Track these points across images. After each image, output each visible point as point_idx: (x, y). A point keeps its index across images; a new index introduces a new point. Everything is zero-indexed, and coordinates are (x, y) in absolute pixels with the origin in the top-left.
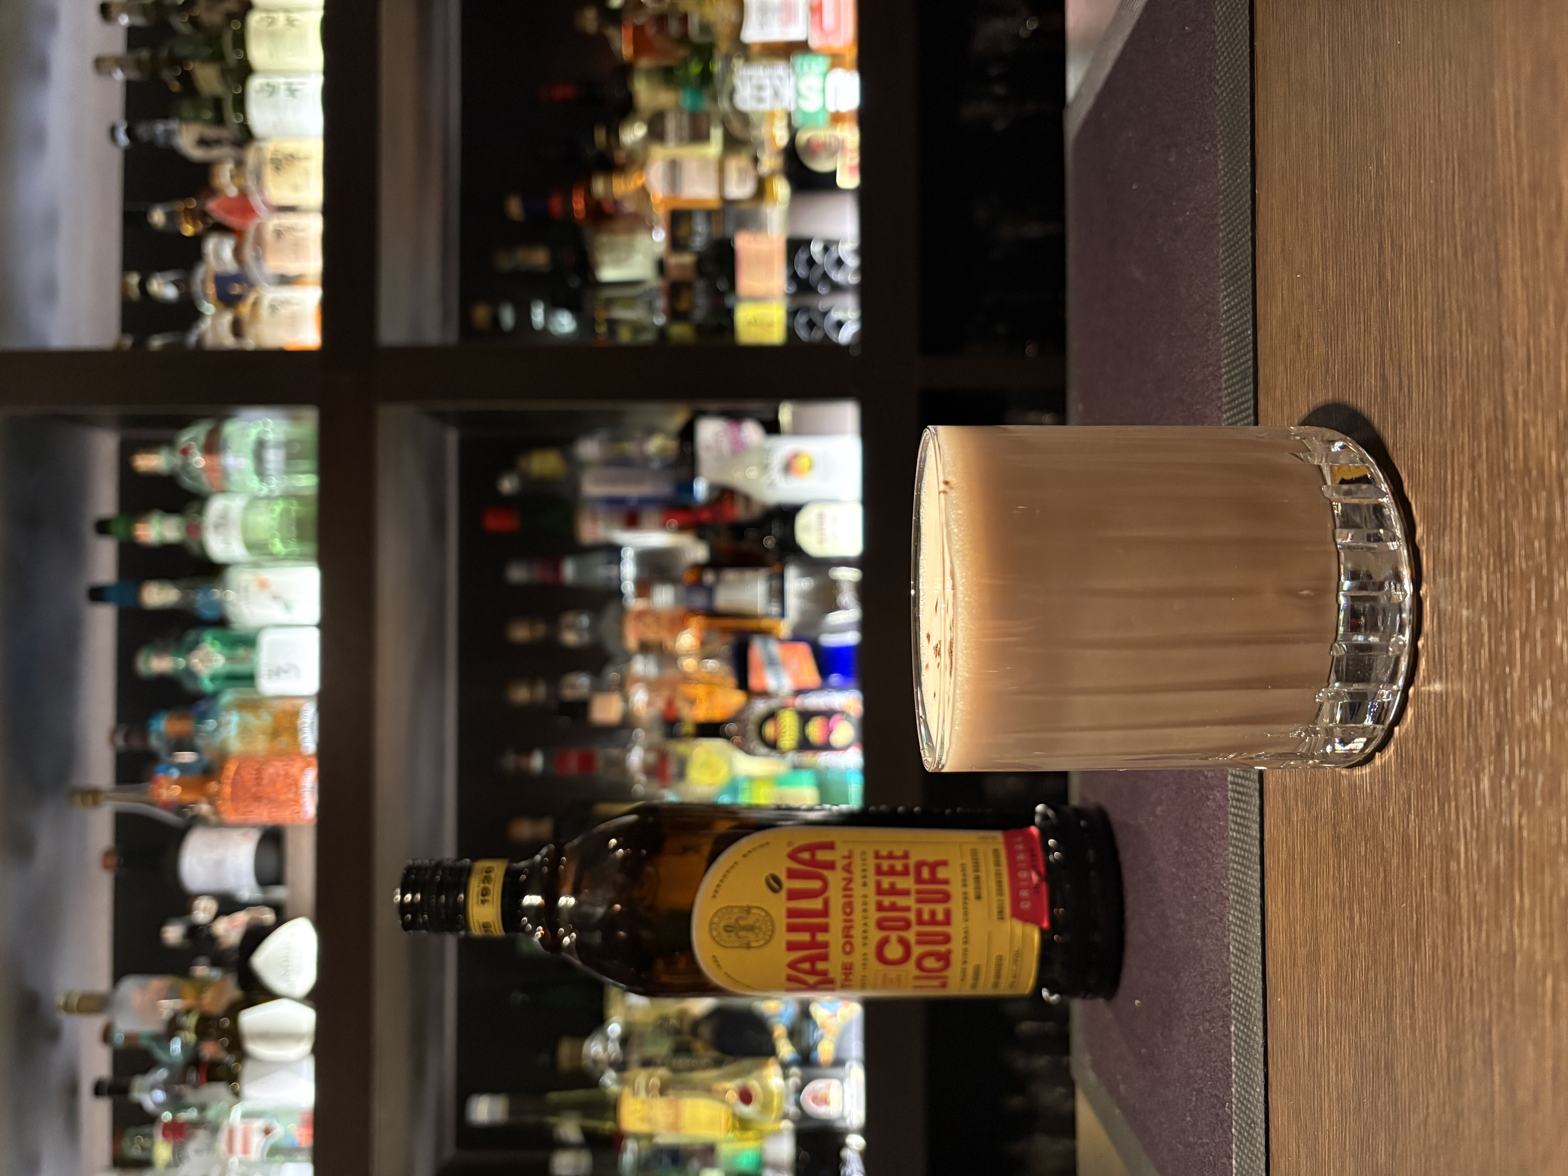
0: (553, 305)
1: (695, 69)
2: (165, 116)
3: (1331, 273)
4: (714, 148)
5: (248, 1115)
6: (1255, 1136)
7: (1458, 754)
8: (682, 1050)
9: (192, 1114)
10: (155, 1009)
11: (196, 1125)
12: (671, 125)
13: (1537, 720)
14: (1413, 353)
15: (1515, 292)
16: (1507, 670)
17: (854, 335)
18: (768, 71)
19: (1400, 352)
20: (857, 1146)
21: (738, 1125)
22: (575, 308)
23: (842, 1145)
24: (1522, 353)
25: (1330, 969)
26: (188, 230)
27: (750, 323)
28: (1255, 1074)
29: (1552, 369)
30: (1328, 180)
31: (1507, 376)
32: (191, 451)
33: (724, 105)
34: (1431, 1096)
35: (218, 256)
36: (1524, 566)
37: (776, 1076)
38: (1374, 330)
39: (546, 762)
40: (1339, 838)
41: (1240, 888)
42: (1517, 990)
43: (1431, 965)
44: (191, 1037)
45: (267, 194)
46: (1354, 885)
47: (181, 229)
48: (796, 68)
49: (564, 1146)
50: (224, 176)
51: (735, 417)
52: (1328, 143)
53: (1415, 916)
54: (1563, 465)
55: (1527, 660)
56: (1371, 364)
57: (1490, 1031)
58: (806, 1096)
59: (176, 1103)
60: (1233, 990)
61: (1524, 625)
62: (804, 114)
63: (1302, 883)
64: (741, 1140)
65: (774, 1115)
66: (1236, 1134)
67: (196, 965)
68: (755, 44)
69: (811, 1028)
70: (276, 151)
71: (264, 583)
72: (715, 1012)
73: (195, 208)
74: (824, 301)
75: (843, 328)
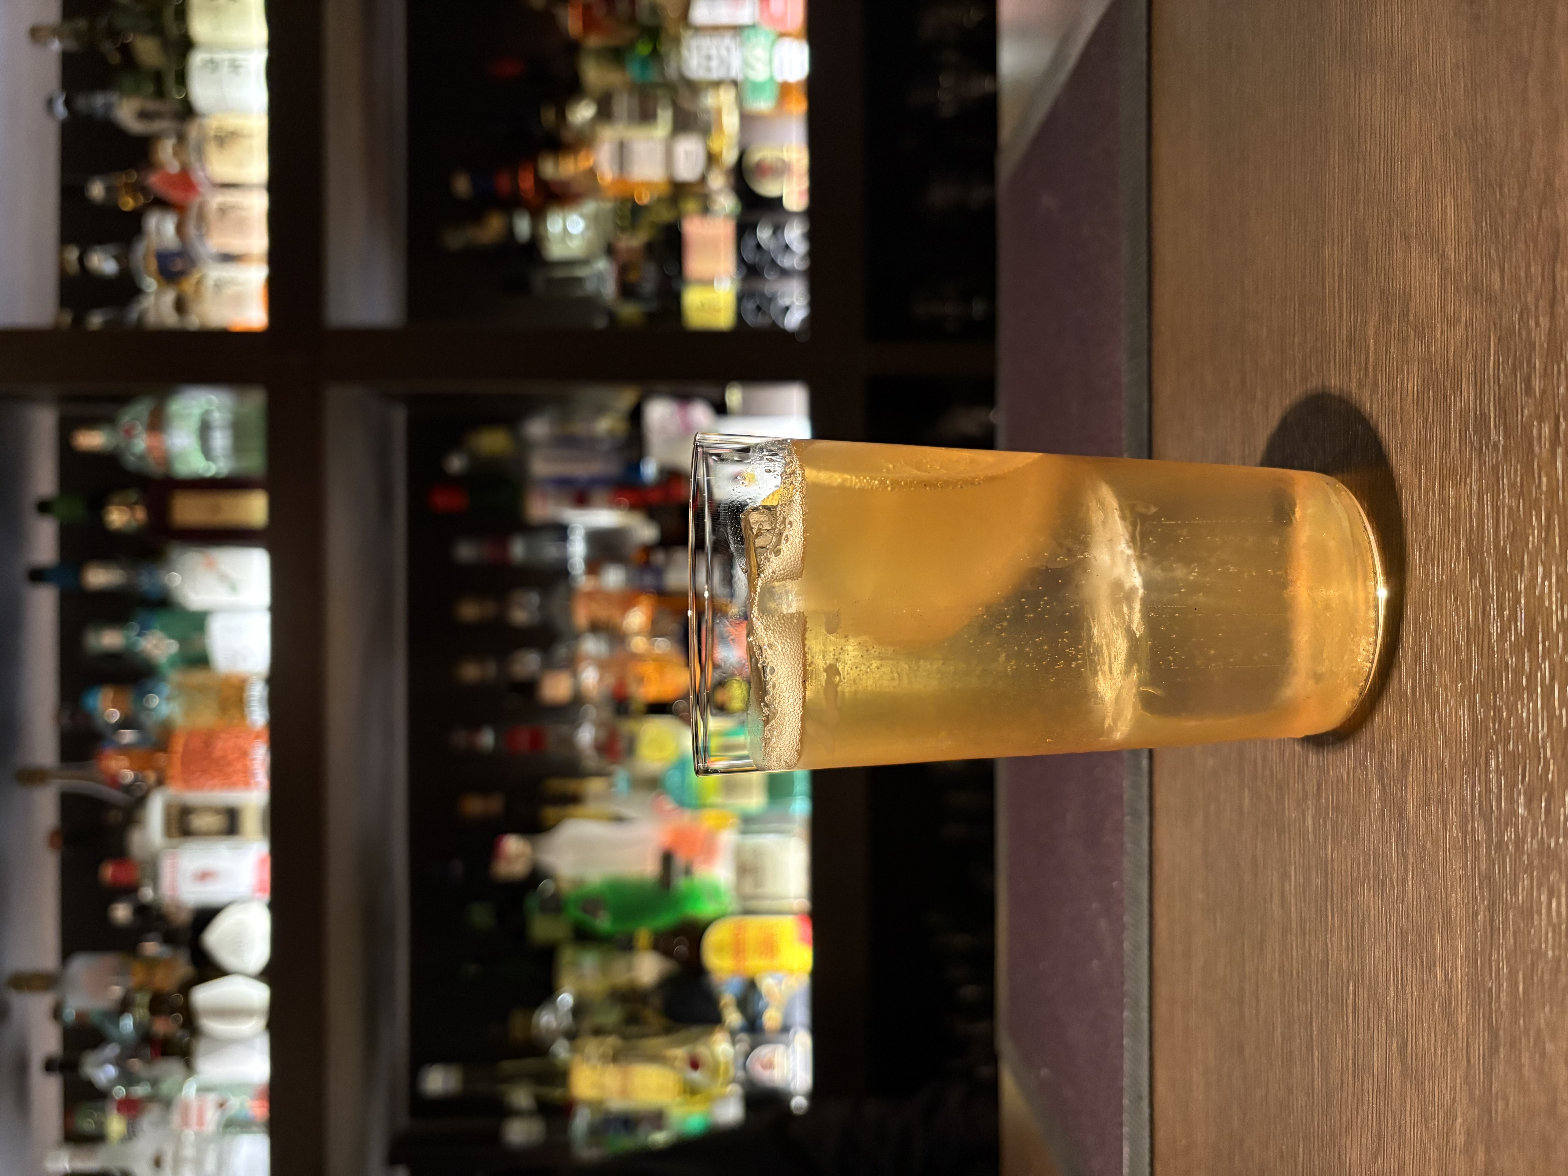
1: (644, 48)
2: (105, 86)
4: (662, 128)
5: (202, 1090)
8: (632, 1019)
9: (141, 1091)
11: (152, 1099)
12: (619, 103)
17: (802, 320)
18: (716, 41)
21: (688, 1090)
26: (128, 203)
27: (698, 307)
32: (135, 432)
35: (160, 233)
37: (725, 1042)
39: (497, 739)
44: (143, 1013)
45: (208, 170)
47: (120, 203)
48: (744, 39)
49: (517, 1113)
50: (166, 151)
51: (684, 398)
58: (753, 1061)
59: (127, 1078)
62: (754, 83)
64: (690, 1104)
65: (721, 1080)
67: (146, 941)
68: (706, 24)
69: (757, 997)
70: (219, 128)
71: (211, 565)
72: (667, 984)
73: (136, 181)
74: (772, 286)
75: (788, 313)
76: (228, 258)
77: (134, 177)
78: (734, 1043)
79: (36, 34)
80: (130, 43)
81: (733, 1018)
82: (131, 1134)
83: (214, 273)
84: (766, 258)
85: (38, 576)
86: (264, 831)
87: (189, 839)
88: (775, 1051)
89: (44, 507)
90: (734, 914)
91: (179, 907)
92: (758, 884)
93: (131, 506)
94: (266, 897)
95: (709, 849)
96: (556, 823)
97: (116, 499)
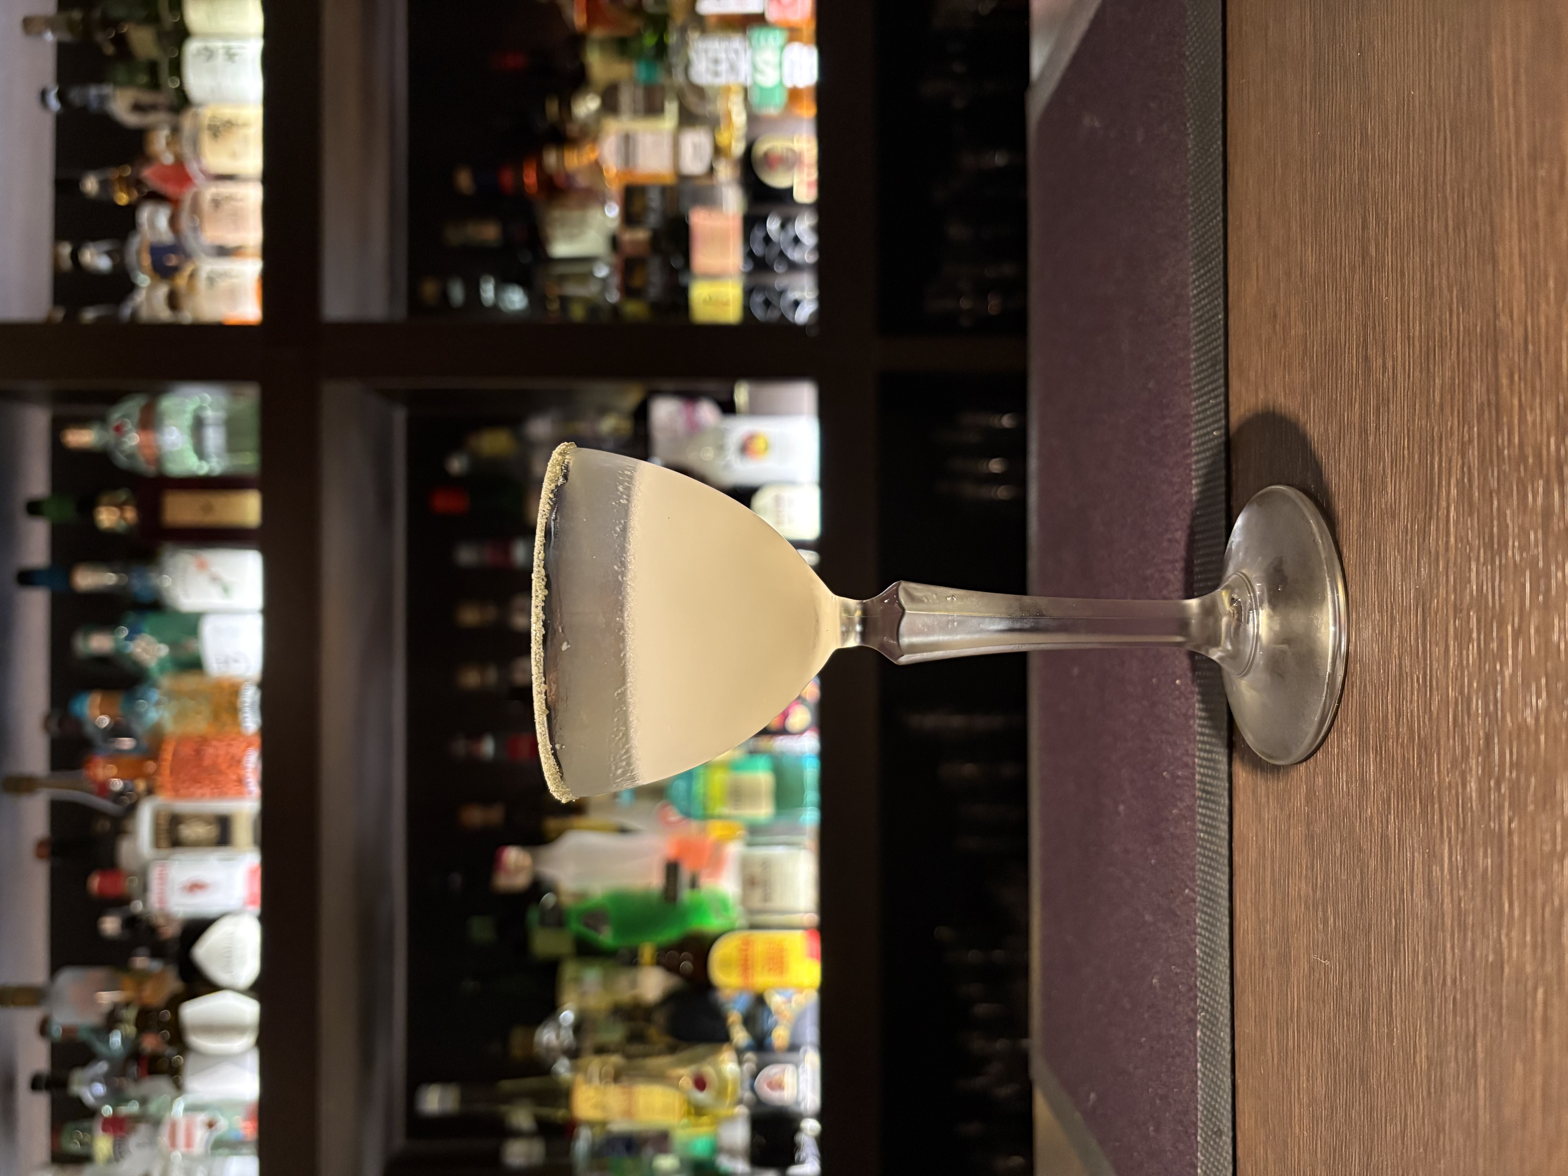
0: (504, 280)
1: (650, 40)
2: (99, 78)
3: (1310, 250)
4: (669, 120)
5: (191, 1109)
6: (1221, 1144)
7: (1442, 753)
8: (636, 1037)
9: (133, 1108)
10: (92, 1002)
11: (137, 1119)
12: (625, 98)
13: (1530, 720)
14: (1399, 333)
15: (1511, 269)
16: (1498, 667)
17: (811, 315)
18: (724, 44)
19: (1384, 332)
20: (811, 1130)
21: (693, 1111)
22: (526, 283)
23: (797, 1130)
24: (1519, 333)
25: (1302, 972)
26: (123, 199)
27: (705, 302)
28: (1222, 1081)
29: (1552, 349)
30: (1309, 151)
31: (1502, 357)
32: (126, 429)
33: (679, 78)
34: (1409, 1108)
35: (152, 224)
36: (1518, 558)
37: (731, 1061)
38: (1356, 309)
39: (497, 748)
40: (1312, 838)
41: (1208, 890)
42: (1504, 1001)
43: (1410, 973)
44: (131, 1029)
45: (203, 162)
46: (1328, 886)
47: (115, 198)
48: (753, 42)
49: (517, 1134)
50: (160, 141)
51: (690, 397)
52: (1308, 112)
53: (1393, 920)
54: (1563, 452)
55: (1520, 657)
56: (1353, 344)
57: (1475, 1044)
58: (761, 1082)
59: (117, 1096)
60: (1199, 995)
61: (1516, 620)
62: (762, 89)
63: (1273, 883)
64: (696, 1125)
65: (728, 1101)
66: (1202, 1142)
67: (136, 956)
68: (712, 16)
69: (765, 1014)
70: (214, 117)
71: (202, 566)
72: (670, 998)
73: (130, 176)
74: (780, 280)
75: (799, 307)
76: (223, 252)
77: (128, 172)
78: (740, 1062)
79: (29, 25)
80: (124, 33)
81: (740, 1036)
82: (118, 1154)
83: (208, 266)
84: (775, 252)
85: (27, 578)
86: (255, 842)
87: (179, 850)
88: (784, 1070)
89: (34, 508)
90: (741, 929)
91: (168, 918)
92: (767, 898)
93: (120, 506)
94: (256, 909)
95: (716, 862)
96: (560, 834)
97: (105, 499)
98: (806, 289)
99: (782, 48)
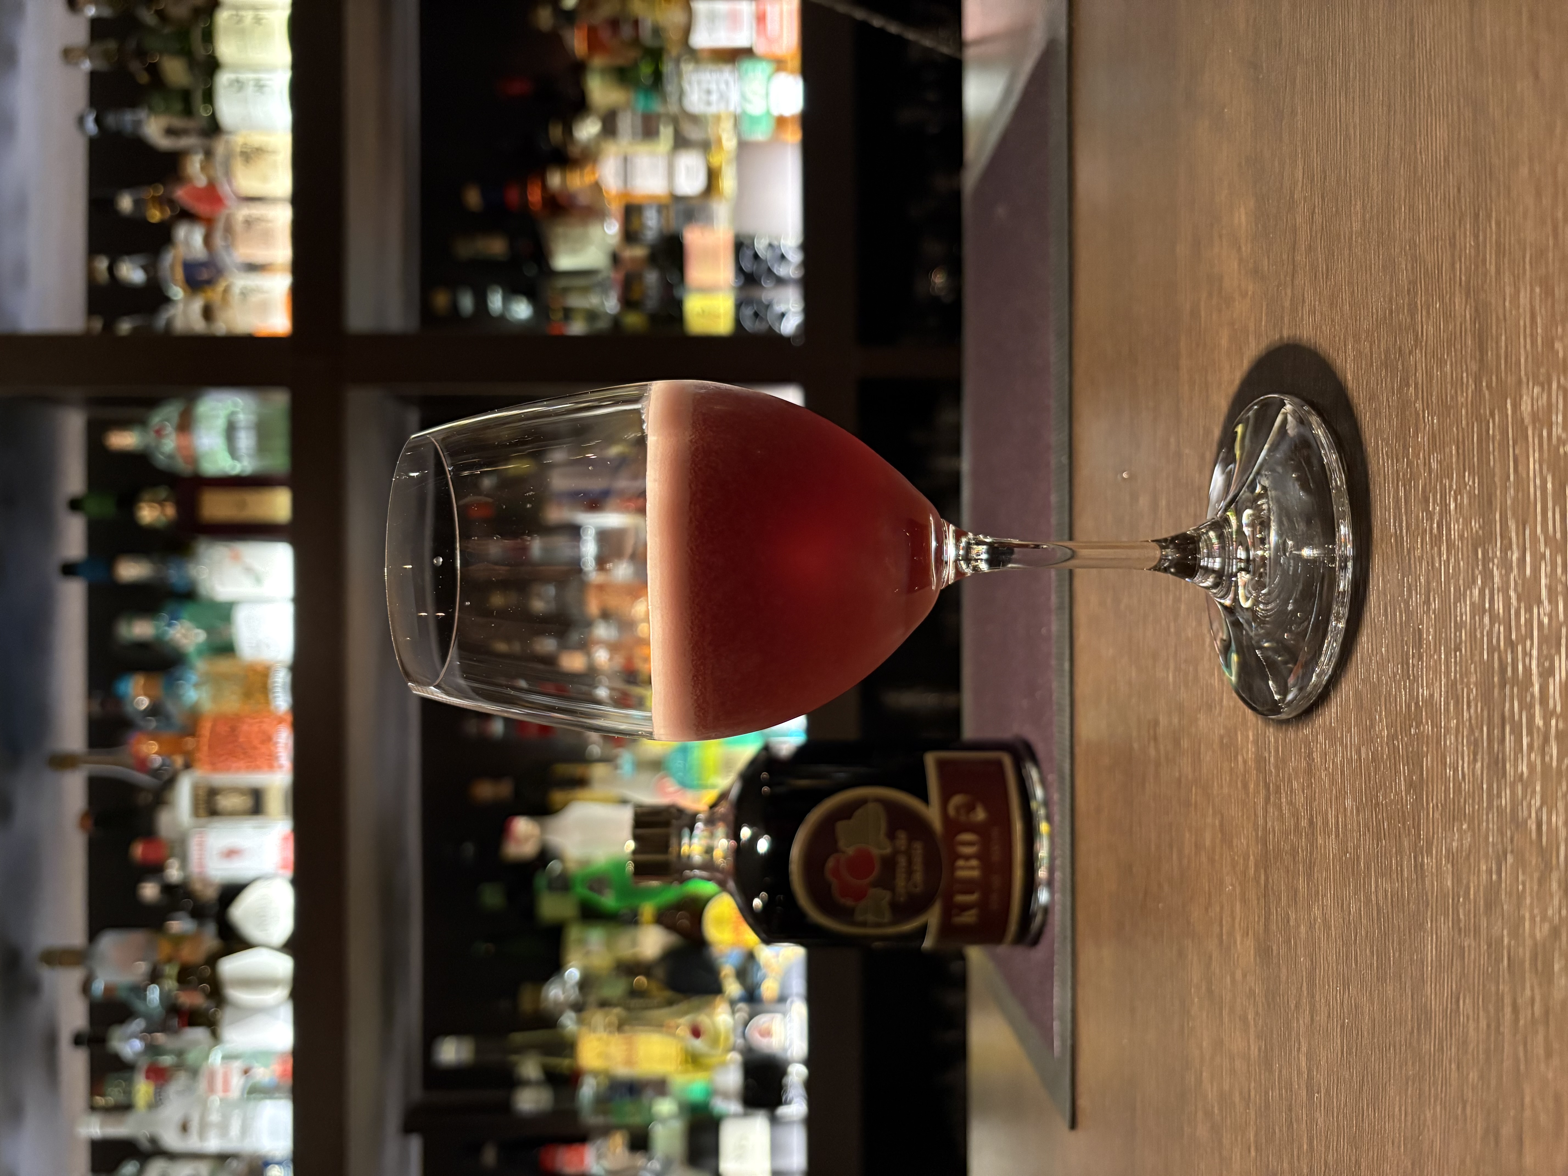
0: (513, 291)
1: (646, 70)
2: (135, 104)
4: (664, 144)
5: (228, 1058)
8: (636, 990)
9: (170, 1060)
11: (180, 1066)
12: (624, 123)
17: (797, 326)
18: (716, 76)
20: (799, 1074)
21: (690, 1060)
22: (532, 294)
23: (784, 1074)
26: (155, 215)
27: (698, 314)
32: (165, 432)
33: (673, 107)
35: (187, 243)
37: (725, 1012)
39: (507, 727)
44: (170, 984)
45: (235, 184)
47: (148, 216)
48: (742, 73)
49: (526, 1083)
50: (194, 166)
58: (752, 1029)
59: (154, 1050)
62: (751, 117)
64: (692, 1073)
65: (721, 1049)
67: (173, 919)
68: (704, 49)
69: (755, 968)
70: (245, 145)
71: (236, 558)
72: (670, 956)
73: (162, 195)
74: (768, 293)
75: (784, 319)
76: (253, 268)
77: (161, 191)
78: (733, 1012)
79: (68, 55)
80: (158, 63)
81: (733, 988)
82: (156, 1103)
83: (240, 282)
84: (763, 267)
85: (69, 570)
86: (287, 811)
87: (216, 818)
88: (773, 1019)
89: (75, 505)
91: (206, 882)
93: (161, 503)
94: (289, 874)
96: (564, 806)
97: (147, 496)
98: (791, 302)
99: (769, 78)
